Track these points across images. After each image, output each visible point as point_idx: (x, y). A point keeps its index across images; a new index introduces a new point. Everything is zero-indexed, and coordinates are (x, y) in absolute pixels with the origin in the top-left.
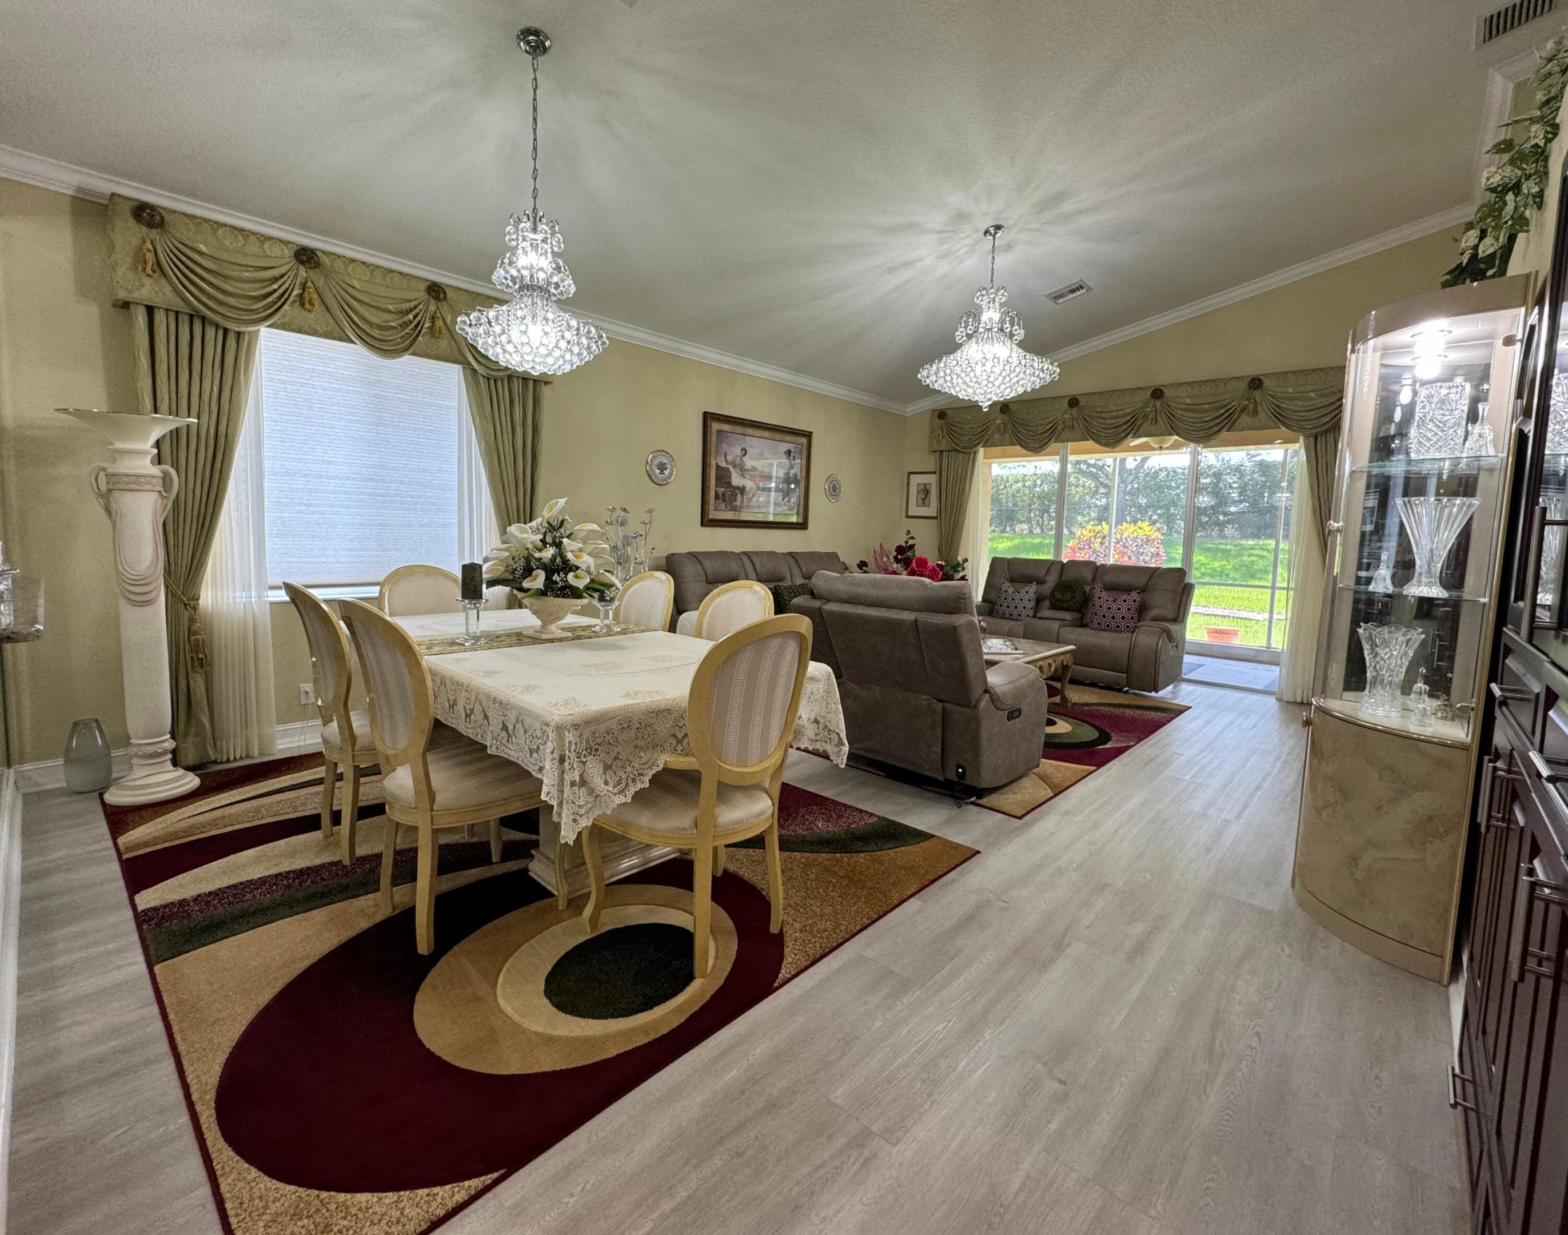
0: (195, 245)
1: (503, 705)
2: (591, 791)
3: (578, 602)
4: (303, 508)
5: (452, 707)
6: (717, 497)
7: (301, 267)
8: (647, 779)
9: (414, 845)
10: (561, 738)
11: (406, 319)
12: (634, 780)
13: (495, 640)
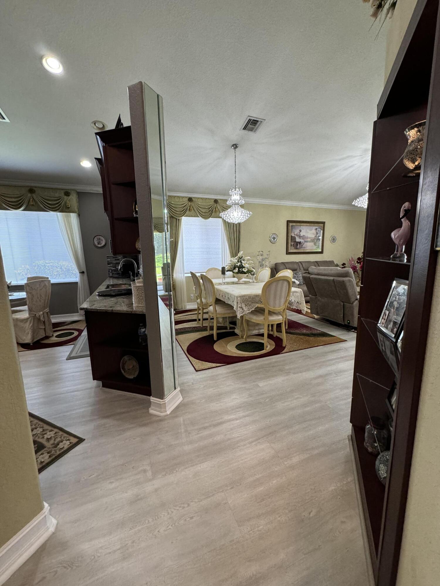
0: (171, 202)
1: (228, 294)
2: (243, 309)
3: (245, 275)
4: (190, 256)
5: (219, 295)
6: (291, 245)
7: (190, 202)
8: (254, 309)
9: (213, 325)
10: (237, 298)
11: (210, 210)
12: (251, 309)
13: (228, 283)
